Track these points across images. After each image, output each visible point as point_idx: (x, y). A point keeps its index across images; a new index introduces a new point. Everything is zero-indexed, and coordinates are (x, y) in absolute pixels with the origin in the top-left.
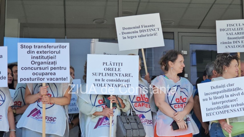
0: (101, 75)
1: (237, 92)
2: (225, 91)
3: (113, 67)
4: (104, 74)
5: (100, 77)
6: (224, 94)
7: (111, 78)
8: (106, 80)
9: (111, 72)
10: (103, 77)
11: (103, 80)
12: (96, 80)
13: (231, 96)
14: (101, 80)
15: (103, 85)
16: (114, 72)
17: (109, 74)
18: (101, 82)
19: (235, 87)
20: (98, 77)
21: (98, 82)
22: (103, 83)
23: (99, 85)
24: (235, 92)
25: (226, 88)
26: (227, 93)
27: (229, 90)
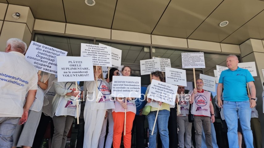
0: (68, 69)
1: (171, 92)
2: (165, 88)
3: (76, 64)
4: (70, 69)
5: (68, 71)
6: (164, 89)
7: (75, 71)
8: (71, 72)
9: (75, 67)
10: (69, 70)
11: (70, 72)
12: (64, 72)
13: (167, 92)
14: (68, 72)
15: (70, 75)
16: (77, 67)
17: (73, 68)
18: (68, 74)
19: (170, 89)
20: (66, 71)
21: (66, 74)
22: (70, 74)
23: (67, 76)
24: (169, 91)
25: (166, 87)
26: (165, 90)
27: (167, 89)
